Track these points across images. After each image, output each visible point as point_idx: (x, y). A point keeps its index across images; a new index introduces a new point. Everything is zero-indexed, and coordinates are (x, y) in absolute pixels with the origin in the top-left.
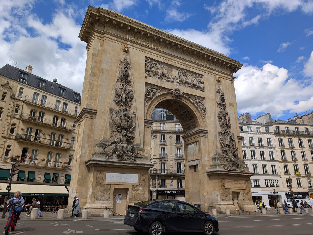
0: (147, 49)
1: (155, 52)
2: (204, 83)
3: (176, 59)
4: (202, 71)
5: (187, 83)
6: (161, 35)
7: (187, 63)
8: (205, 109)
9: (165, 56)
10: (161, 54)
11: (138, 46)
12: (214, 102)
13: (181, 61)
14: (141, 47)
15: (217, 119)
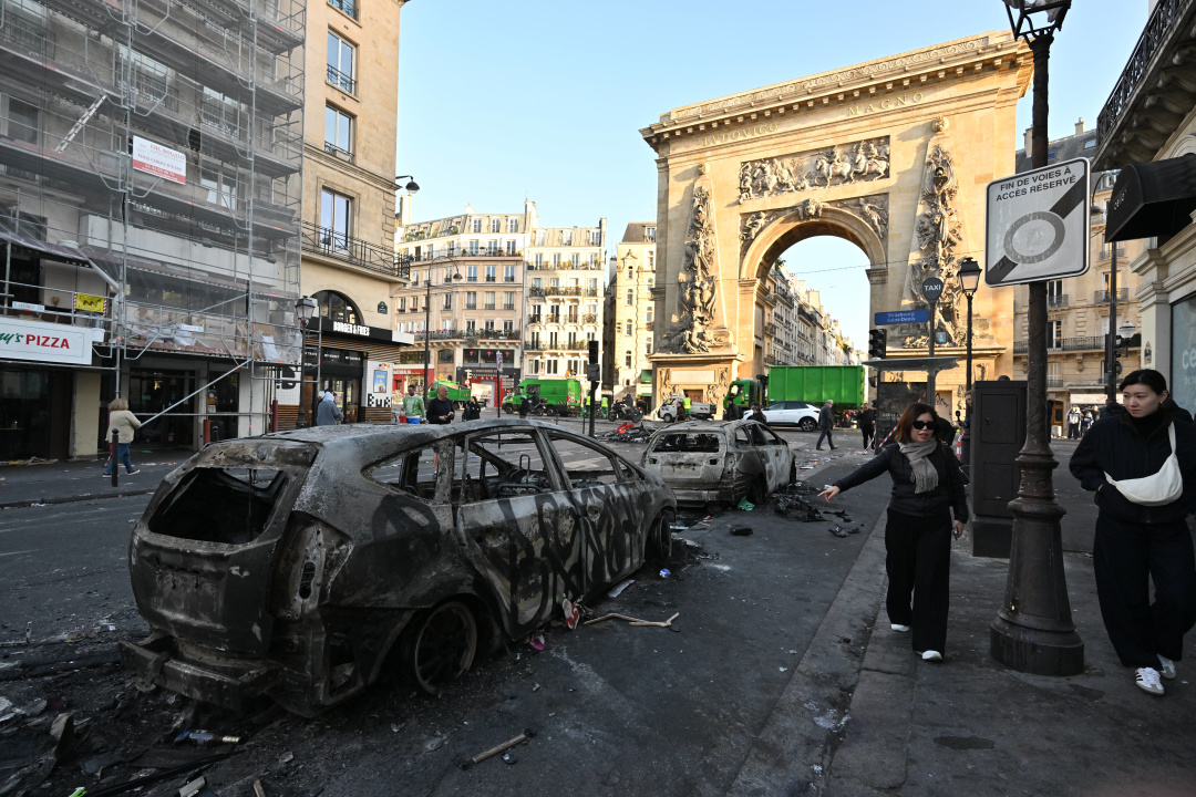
0: (742, 147)
1: (759, 144)
2: (888, 156)
3: (807, 134)
4: (886, 125)
5: (840, 176)
6: (763, 105)
7: (839, 128)
8: (887, 219)
9: (783, 139)
10: (772, 141)
11: (725, 150)
12: (915, 194)
13: (823, 131)
14: (731, 149)
15: (916, 234)
